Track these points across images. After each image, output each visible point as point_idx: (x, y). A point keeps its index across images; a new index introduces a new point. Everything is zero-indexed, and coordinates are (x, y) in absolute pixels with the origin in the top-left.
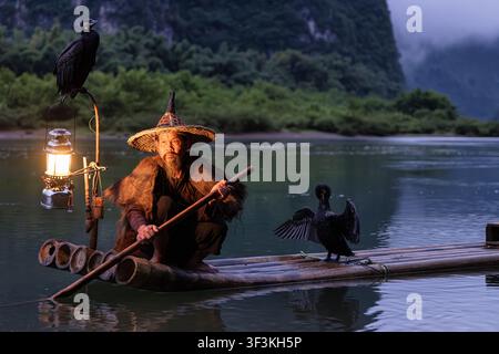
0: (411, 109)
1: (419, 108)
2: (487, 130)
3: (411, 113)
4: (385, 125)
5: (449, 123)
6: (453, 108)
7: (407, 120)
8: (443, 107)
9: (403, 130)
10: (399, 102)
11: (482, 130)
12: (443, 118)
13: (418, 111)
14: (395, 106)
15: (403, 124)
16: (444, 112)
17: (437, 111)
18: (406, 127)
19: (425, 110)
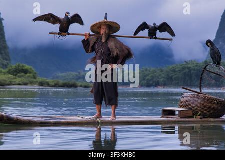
0: (15, 74)
1: (19, 73)
2: (53, 84)
3: (16, 75)
4: (5, 81)
5: (35, 80)
6: (36, 73)
7: (15, 78)
8: (30, 73)
9: (14, 83)
10: (10, 70)
11: (51, 84)
12: (32, 78)
13: (19, 75)
14: (8, 72)
15: (13, 81)
16: (31, 75)
17: (28, 75)
18: (15, 82)
19: (23, 74)
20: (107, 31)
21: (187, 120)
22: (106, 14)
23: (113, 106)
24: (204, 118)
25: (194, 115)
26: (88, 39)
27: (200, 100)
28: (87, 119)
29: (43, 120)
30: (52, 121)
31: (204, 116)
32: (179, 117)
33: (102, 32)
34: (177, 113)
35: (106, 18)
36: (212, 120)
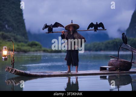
12: (39, 48)
20: (73, 29)
21: (113, 72)
22: (72, 20)
23: (77, 66)
24: (121, 71)
25: (116, 69)
26: (64, 34)
27: (119, 62)
28: (63, 73)
29: (42, 74)
30: (47, 74)
31: (121, 70)
32: (109, 70)
33: (71, 29)
34: (108, 69)
35: (72, 22)
36: (125, 72)
